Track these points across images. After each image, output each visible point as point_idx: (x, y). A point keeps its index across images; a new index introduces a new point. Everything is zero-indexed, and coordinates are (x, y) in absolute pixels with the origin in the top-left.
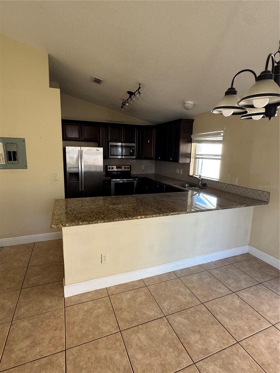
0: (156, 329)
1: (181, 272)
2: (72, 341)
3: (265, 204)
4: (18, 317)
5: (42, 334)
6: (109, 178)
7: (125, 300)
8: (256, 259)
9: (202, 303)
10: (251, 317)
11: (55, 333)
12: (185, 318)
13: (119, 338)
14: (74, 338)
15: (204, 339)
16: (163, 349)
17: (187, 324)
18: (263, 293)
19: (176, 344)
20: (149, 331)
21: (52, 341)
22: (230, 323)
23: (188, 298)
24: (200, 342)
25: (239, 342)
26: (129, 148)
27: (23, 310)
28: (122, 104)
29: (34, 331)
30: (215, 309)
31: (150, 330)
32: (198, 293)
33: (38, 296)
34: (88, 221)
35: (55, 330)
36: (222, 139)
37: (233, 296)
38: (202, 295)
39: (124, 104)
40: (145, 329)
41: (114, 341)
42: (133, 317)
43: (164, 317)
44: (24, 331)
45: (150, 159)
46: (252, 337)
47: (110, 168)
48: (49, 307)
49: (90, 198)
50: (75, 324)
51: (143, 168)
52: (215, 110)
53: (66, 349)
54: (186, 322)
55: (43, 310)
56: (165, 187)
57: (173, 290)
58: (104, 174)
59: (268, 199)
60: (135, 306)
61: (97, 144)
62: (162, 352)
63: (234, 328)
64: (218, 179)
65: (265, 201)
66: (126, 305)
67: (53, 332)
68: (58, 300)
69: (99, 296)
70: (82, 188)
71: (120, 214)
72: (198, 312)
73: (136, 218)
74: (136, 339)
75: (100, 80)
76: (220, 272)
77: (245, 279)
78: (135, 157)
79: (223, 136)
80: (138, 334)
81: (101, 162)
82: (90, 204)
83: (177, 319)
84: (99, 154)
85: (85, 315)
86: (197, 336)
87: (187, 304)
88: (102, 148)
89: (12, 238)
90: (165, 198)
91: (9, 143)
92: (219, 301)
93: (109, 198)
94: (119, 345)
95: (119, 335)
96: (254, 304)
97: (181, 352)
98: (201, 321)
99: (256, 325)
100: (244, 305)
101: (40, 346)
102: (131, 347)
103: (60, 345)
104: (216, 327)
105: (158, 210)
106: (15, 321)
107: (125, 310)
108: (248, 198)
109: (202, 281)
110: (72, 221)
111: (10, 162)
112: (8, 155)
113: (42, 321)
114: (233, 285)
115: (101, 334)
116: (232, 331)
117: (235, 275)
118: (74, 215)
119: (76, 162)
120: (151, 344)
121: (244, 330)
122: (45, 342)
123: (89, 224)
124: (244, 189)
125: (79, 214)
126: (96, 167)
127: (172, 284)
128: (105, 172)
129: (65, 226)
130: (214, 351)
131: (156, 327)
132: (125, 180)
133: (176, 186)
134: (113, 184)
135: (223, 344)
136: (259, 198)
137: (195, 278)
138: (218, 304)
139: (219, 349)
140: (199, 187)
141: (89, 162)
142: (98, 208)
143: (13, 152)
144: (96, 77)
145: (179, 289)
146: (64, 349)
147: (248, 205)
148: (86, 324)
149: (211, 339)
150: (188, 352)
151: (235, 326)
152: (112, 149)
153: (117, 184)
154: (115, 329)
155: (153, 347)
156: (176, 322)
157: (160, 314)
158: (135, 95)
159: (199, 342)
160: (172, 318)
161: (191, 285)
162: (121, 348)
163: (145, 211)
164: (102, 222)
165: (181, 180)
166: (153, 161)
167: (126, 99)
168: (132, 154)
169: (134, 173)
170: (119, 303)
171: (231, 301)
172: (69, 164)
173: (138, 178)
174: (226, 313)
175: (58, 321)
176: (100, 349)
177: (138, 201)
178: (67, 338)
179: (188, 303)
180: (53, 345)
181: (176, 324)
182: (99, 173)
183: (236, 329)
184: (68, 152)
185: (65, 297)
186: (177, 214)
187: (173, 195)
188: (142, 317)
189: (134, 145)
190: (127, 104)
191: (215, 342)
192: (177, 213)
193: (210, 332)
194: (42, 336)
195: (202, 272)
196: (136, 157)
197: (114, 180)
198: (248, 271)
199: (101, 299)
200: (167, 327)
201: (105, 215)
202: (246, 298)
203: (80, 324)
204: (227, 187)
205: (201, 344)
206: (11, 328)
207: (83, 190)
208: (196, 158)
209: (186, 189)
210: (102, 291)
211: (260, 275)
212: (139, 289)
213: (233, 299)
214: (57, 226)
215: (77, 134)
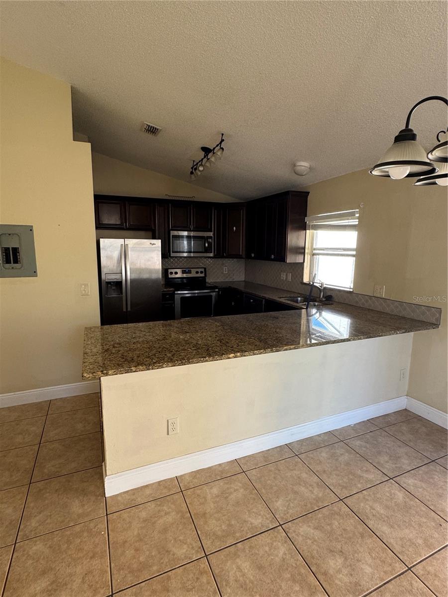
0: (267, 549)
1: (300, 446)
2: (123, 578)
3: (434, 328)
4: (26, 535)
5: (69, 566)
6: (171, 289)
7: (209, 497)
8: (419, 419)
9: (341, 500)
10: (425, 522)
11: (92, 564)
12: (316, 528)
13: (204, 568)
14: (126, 572)
15: (351, 566)
16: (283, 586)
17: (318, 538)
18: (439, 477)
19: (304, 575)
20: (256, 554)
21: (87, 578)
22: (391, 533)
23: (316, 491)
24: (345, 571)
25: (411, 567)
26: (204, 240)
27: (34, 523)
28: (192, 168)
29: (55, 561)
30: (363, 509)
31: (257, 552)
32: (332, 480)
33: (60, 496)
34: (146, 365)
35: (91, 558)
36: (357, 223)
37: (390, 485)
38: (340, 485)
39: (195, 168)
40: (249, 551)
41: (197, 573)
42: (226, 528)
43: (278, 526)
44: (37, 561)
45: (237, 256)
46: (432, 558)
47: (171, 273)
48: (79, 516)
49: (144, 323)
50: (127, 545)
51: (226, 271)
52: (376, 169)
53: (114, 592)
54: (317, 534)
55: (69, 521)
56: (264, 303)
57: (289, 476)
58: (162, 283)
59: (439, 320)
60: (228, 508)
61: (150, 234)
62: (281, 592)
63: (400, 543)
64: (352, 287)
65: (433, 324)
66: (212, 507)
67: (89, 562)
68: (94, 502)
69: (166, 492)
70: (127, 307)
71: (199, 350)
72: (336, 515)
73: (227, 357)
74: (235, 569)
75: (156, 128)
76: (365, 444)
77: (406, 454)
78: (212, 255)
79: (359, 218)
80: (238, 560)
81: (158, 263)
82: (145, 335)
83: (301, 529)
84: (155, 250)
85: (142, 528)
86: (339, 560)
87: (315, 502)
88: (160, 240)
89: (13, 393)
90: (270, 321)
91: (5, 234)
92: (369, 495)
93: (175, 323)
94: (205, 581)
95: (205, 564)
96: (428, 497)
97: (314, 590)
98: (343, 531)
99: (436, 535)
100: (411, 500)
101: (67, 588)
102: (226, 585)
103: (102, 587)
104: (369, 541)
105: (261, 341)
106: (22, 543)
107: (211, 516)
108: (404, 318)
109: (337, 460)
110: (118, 365)
111: (7, 265)
112: (4, 254)
113: (69, 542)
114: (389, 466)
115: (172, 562)
116: (397, 548)
117: (389, 448)
118: (120, 355)
119: (118, 263)
120: (261, 578)
121: (417, 545)
122: (74, 581)
123: (149, 369)
124: (396, 303)
125: (129, 352)
126: (150, 271)
127: (287, 467)
128: (164, 279)
129: (107, 374)
130: (370, 587)
131: (266, 546)
132: (196, 292)
133: (283, 300)
134: (177, 298)
135: (385, 572)
136: (422, 318)
137: (324, 454)
138: (367, 500)
139: (378, 582)
140: (321, 301)
141: (138, 264)
142: (160, 341)
143: (12, 248)
144: (149, 124)
145: (299, 476)
146: (109, 593)
147: (407, 331)
148: (146, 544)
149: (363, 563)
150: (327, 591)
151: (401, 539)
152: (175, 241)
153: (184, 299)
154: (197, 552)
155: (264, 583)
156: (300, 534)
157: (271, 522)
158: (214, 153)
159: (343, 570)
160: (293, 529)
161: (319, 468)
162: (209, 587)
163: (240, 344)
164: (170, 365)
165: (289, 291)
166: (243, 260)
167: (198, 159)
168: (207, 250)
169: (210, 280)
170: (201, 504)
171: (388, 495)
172: (105, 267)
173: (219, 289)
174: (383, 516)
175: (97, 540)
176: (173, 591)
177: (225, 328)
178: (114, 572)
179: (318, 500)
180: (90, 586)
181: (300, 539)
182: (155, 282)
183: (402, 544)
184: (103, 248)
185: (107, 495)
186: (295, 348)
187: (281, 316)
188: (242, 529)
189: (211, 234)
190: (201, 168)
191: (370, 569)
192: (294, 346)
193: (360, 552)
194: (69, 571)
195: (335, 445)
196: (215, 255)
197: (179, 292)
198: (410, 441)
199: (168, 498)
200: (285, 545)
201: (173, 353)
202: (412, 488)
203: (135, 544)
204: (367, 301)
205: (347, 575)
206: (14, 556)
207: (129, 309)
208: (314, 255)
209: (300, 305)
210: (169, 484)
211: (431, 447)
212: (233, 477)
213: (392, 489)
214: (94, 374)
215: (118, 219)
